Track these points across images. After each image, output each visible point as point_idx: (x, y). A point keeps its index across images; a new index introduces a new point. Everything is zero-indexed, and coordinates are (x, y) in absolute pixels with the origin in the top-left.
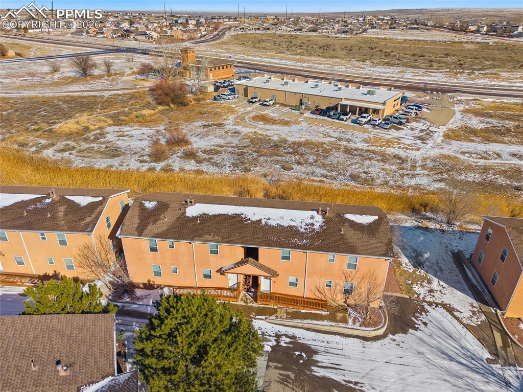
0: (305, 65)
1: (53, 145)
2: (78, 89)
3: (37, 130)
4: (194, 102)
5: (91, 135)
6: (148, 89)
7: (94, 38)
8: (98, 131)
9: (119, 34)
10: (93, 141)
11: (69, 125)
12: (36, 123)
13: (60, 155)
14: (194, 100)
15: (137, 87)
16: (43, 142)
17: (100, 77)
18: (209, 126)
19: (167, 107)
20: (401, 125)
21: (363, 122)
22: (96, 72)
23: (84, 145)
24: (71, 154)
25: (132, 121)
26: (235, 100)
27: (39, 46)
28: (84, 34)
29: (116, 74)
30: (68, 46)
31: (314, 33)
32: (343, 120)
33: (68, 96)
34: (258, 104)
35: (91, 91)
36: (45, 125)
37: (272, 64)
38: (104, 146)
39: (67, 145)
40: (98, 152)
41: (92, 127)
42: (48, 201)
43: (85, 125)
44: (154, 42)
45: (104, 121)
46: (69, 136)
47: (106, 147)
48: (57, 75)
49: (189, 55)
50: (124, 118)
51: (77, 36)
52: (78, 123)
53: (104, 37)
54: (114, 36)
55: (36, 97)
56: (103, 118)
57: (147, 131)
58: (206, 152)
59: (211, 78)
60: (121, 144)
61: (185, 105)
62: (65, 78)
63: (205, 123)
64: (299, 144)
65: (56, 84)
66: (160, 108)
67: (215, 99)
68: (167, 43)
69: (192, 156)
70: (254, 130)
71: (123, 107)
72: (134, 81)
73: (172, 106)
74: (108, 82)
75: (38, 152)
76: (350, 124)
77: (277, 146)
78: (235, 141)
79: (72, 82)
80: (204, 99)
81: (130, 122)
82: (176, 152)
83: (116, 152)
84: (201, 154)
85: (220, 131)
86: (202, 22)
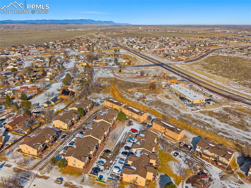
1: (126, 94)
3: (125, 90)
4: (157, 89)
5: (132, 93)
7: (157, 56)
11: (130, 90)
13: (126, 96)
15: (150, 82)
17: (145, 76)
20: (194, 106)
23: (130, 95)
26: (168, 90)
27: (140, 60)
28: (155, 54)
29: (149, 76)
30: (146, 60)
34: (171, 92)
36: (127, 89)
39: (128, 94)
40: (131, 97)
41: (133, 91)
42: (119, 103)
46: (129, 92)
50: (140, 90)
51: (153, 54)
53: (160, 56)
55: (129, 81)
56: (136, 90)
57: (142, 94)
58: (147, 101)
59: (169, 82)
60: (135, 96)
61: (154, 89)
62: (137, 76)
63: (154, 95)
64: (165, 104)
65: (135, 78)
66: (148, 89)
67: (163, 89)
68: (176, 61)
69: (144, 101)
70: (161, 99)
71: (142, 87)
72: (151, 79)
73: (151, 89)
74: (145, 79)
75: (123, 94)
76: (183, 103)
77: (160, 103)
78: (154, 100)
79: (138, 78)
80: (160, 88)
81: (141, 91)
82: (142, 100)
83: (133, 97)
84: (145, 101)
85: (154, 97)
86: (207, 45)
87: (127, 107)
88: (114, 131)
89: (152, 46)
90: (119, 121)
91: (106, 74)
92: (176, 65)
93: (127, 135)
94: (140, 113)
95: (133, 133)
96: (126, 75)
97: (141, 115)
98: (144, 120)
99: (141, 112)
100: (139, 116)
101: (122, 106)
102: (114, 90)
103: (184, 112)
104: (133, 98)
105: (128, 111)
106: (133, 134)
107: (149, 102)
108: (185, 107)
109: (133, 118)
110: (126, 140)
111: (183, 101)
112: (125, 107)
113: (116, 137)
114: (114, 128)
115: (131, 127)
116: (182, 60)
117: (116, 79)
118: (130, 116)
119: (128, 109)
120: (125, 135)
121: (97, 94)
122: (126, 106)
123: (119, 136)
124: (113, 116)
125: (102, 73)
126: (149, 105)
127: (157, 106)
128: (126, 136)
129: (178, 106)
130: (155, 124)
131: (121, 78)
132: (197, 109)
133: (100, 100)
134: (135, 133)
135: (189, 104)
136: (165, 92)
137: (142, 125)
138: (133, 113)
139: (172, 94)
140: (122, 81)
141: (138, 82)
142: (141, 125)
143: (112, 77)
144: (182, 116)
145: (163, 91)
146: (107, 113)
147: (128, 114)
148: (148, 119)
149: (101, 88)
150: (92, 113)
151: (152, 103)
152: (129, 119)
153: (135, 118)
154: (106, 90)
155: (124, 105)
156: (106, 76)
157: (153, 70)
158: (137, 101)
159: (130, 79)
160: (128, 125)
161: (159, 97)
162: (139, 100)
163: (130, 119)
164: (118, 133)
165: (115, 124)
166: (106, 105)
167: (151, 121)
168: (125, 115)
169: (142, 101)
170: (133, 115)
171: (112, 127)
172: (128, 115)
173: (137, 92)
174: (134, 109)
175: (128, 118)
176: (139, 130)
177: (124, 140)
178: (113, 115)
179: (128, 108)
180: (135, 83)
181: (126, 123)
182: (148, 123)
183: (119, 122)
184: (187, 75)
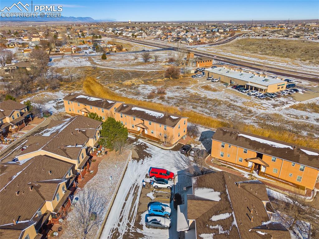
0: (262, 61)
1: (120, 89)
2: (140, 68)
3: (118, 83)
4: (182, 77)
5: (133, 87)
6: (166, 70)
7: (163, 41)
8: (137, 86)
9: (174, 40)
10: (133, 89)
11: (128, 82)
12: (118, 80)
13: (120, 92)
14: (183, 76)
15: (163, 69)
16: (117, 87)
17: (152, 63)
18: (180, 88)
19: (168, 79)
20: (272, 98)
21: (251, 94)
22: (151, 60)
23: (129, 90)
24: (123, 92)
25: (151, 83)
26: (202, 78)
27: (136, 46)
28: (159, 39)
29: (159, 62)
30: (148, 46)
31: (297, 39)
32: (243, 92)
33: (134, 71)
34: (210, 81)
35: (144, 69)
36: (121, 81)
37: (241, 60)
38: (135, 91)
39: (124, 89)
40: (132, 93)
41: (136, 84)
42: (103, 101)
43: (133, 83)
44: (189, 45)
45: (141, 82)
46: (127, 86)
47: (136, 92)
48: (136, 61)
49: (190, 55)
50: (149, 81)
51: (156, 40)
52: (131, 82)
53: (167, 41)
54: (172, 40)
55: (123, 70)
56: (141, 81)
57: (154, 88)
58: (168, 98)
59: (199, 66)
60: (142, 91)
61: (176, 78)
62: (138, 63)
63: (179, 87)
64: (210, 100)
65: (133, 65)
66: (165, 79)
67: (192, 77)
68: (196, 44)
69: (162, 98)
70: (197, 92)
71: (151, 77)
72: (164, 65)
73: (171, 78)
74: (153, 66)
75: (114, 90)
76: (246, 94)
77: (200, 99)
78: (184, 95)
79: (139, 65)
80: (187, 76)
81: (150, 83)
82: (158, 96)
83: (138, 94)
84: (166, 99)
85: (182, 91)
86: (227, 31)
87: (127, 110)
88: (88, 188)
89: (151, 33)
90: (108, 150)
91: (76, 62)
92: (198, 48)
93: (139, 194)
94: (168, 120)
95: (160, 186)
96: (115, 62)
97: (173, 124)
98: (180, 138)
99: (169, 117)
100: (167, 128)
101: (113, 109)
102: (92, 84)
103: (262, 111)
104: (136, 95)
105: (130, 118)
106: (160, 189)
107: (174, 100)
108: (254, 101)
109: (148, 136)
110: (139, 218)
111: (244, 91)
112: (121, 109)
113: (98, 210)
114: (91, 176)
115: (148, 164)
116: (204, 43)
117: (95, 68)
118: (139, 132)
119: (131, 113)
120: (131, 198)
121: (50, 94)
122: (124, 105)
123: (109, 204)
124: (86, 136)
125: (69, 62)
126: (177, 105)
127: (197, 106)
128: (137, 201)
129: (240, 101)
130: (221, 144)
131: (107, 67)
132: (283, 104)
133: (55, 105)
134: (167, 183)
135: (260, 95)
136: (198, 80)
137: (179, 152)
138: (147, 123)
139: (215, 83)
140: (109, 70)
141: (141, 70)
142: (175, 152)
143: (88, 65)
144: (263, 118)
145: (196, 80)
146: (62, 129)
147: (131, 128)
148: (188, 134)
149: (62, 83)
150: (24, 135)
151: (181, 101)
152: (136, 140)
153: (155, 135)
154: (74, 85)
155: (118, 105)
156: (76, 65)
157: (164, 55)
158: (147, 100)
159: (123, 66)
160: (137, 157)
161: (191, 89)
162: (150, 97)
163: (140, 140)
164: (106, 192)
165: (95, 161)
166: (70, 112)
167: (199, 138)
168: (125, 131)
169: (158, 99)
170: (147, 128)
171: (84, 173)
172: (133, 129)
173: (144, 85)
174: (147, 112)
175: (134, 138)
176: (175, 171)
177: (130, 218)
178: (84, 133)
179: (131, 110)
180: (136, 71)
181: (130, 152)
182: (193, 146)
183: (106, 153)
184: (223, 58)
